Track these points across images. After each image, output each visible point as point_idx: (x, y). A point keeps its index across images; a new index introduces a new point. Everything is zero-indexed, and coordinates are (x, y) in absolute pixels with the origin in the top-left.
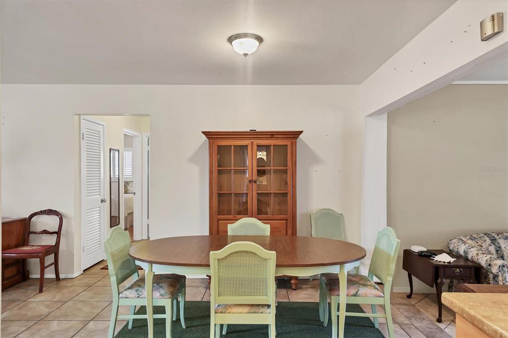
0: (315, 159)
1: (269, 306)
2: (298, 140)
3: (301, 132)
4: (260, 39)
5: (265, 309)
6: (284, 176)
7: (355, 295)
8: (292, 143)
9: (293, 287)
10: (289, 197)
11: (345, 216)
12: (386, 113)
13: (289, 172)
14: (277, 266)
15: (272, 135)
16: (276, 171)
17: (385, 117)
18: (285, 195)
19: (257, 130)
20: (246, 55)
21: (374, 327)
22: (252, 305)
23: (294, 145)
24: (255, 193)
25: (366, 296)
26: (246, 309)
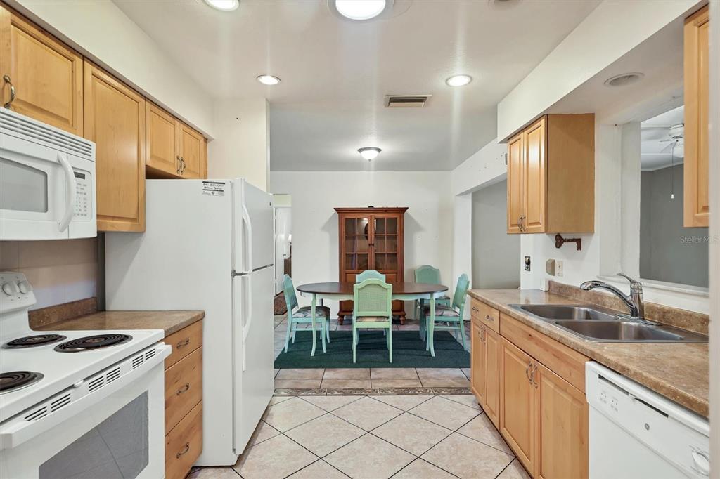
0: (418, 228)
1: (388, 318)
2: (405, 214)
3: (407, 208)
4: (379, 150)
5: (386, 320)
6: (395, 241)
7: (441, 315)
8: (400, 216)
9: (402, 323)
10: (399, 256)
11: (441, 270)
12: (471, 194)
13: (398, 238)
14: (393, 294)
15: (386, 210)
16: (388, 237)
17: (470, 196)
18: (396, 254)
19: (375, 207)
20: (370, 160)
21: (463, 350)
22: (377, 317)
23: (402, 218)
24: (373, 254)
25: (448, 316)
26: (375, 319)
